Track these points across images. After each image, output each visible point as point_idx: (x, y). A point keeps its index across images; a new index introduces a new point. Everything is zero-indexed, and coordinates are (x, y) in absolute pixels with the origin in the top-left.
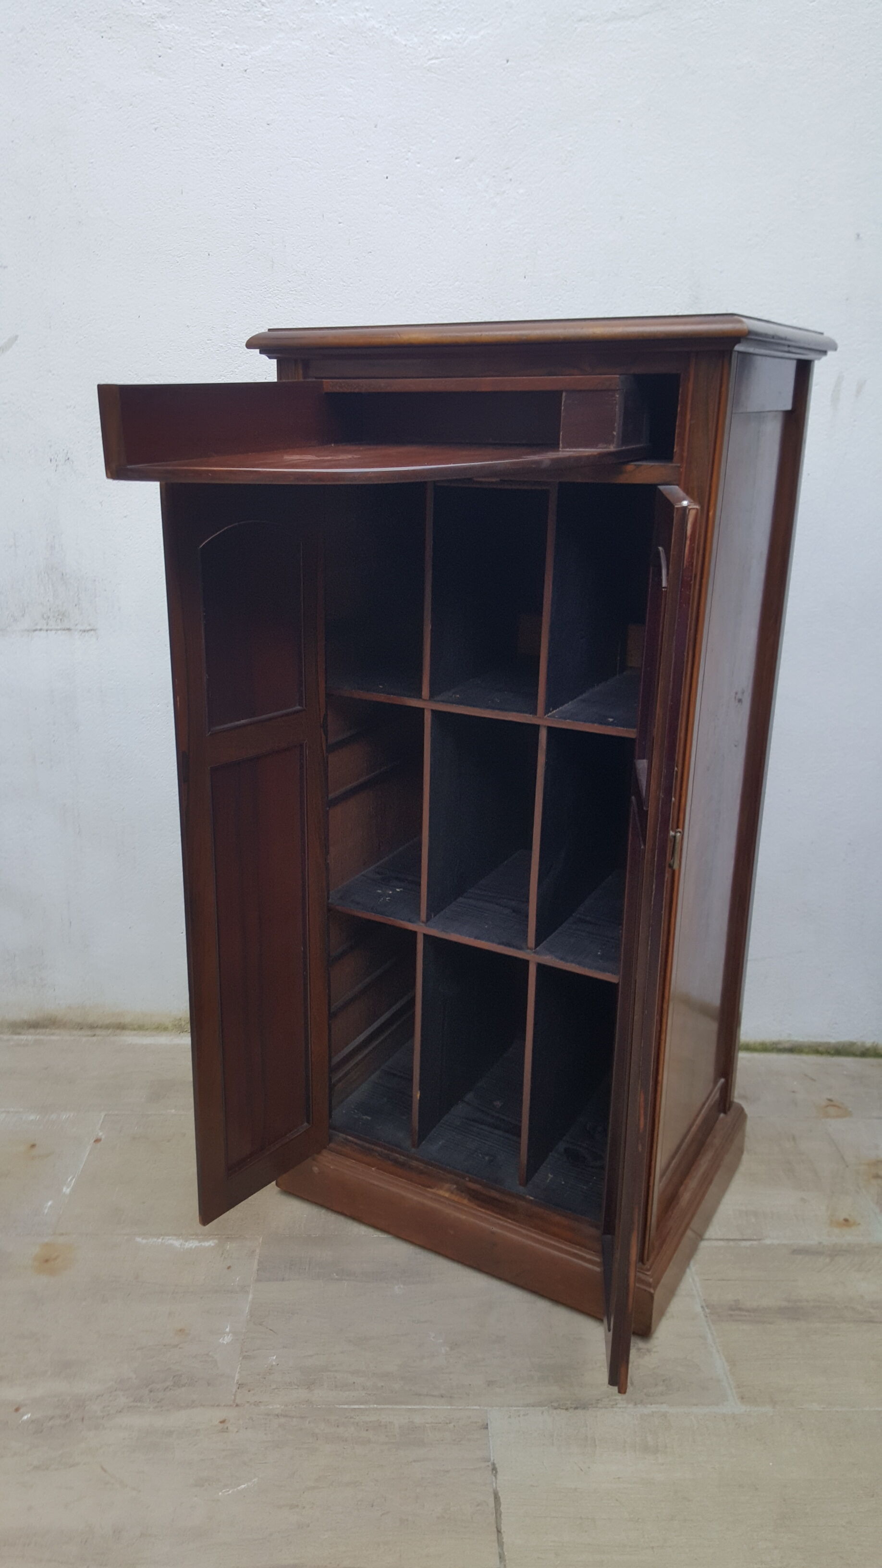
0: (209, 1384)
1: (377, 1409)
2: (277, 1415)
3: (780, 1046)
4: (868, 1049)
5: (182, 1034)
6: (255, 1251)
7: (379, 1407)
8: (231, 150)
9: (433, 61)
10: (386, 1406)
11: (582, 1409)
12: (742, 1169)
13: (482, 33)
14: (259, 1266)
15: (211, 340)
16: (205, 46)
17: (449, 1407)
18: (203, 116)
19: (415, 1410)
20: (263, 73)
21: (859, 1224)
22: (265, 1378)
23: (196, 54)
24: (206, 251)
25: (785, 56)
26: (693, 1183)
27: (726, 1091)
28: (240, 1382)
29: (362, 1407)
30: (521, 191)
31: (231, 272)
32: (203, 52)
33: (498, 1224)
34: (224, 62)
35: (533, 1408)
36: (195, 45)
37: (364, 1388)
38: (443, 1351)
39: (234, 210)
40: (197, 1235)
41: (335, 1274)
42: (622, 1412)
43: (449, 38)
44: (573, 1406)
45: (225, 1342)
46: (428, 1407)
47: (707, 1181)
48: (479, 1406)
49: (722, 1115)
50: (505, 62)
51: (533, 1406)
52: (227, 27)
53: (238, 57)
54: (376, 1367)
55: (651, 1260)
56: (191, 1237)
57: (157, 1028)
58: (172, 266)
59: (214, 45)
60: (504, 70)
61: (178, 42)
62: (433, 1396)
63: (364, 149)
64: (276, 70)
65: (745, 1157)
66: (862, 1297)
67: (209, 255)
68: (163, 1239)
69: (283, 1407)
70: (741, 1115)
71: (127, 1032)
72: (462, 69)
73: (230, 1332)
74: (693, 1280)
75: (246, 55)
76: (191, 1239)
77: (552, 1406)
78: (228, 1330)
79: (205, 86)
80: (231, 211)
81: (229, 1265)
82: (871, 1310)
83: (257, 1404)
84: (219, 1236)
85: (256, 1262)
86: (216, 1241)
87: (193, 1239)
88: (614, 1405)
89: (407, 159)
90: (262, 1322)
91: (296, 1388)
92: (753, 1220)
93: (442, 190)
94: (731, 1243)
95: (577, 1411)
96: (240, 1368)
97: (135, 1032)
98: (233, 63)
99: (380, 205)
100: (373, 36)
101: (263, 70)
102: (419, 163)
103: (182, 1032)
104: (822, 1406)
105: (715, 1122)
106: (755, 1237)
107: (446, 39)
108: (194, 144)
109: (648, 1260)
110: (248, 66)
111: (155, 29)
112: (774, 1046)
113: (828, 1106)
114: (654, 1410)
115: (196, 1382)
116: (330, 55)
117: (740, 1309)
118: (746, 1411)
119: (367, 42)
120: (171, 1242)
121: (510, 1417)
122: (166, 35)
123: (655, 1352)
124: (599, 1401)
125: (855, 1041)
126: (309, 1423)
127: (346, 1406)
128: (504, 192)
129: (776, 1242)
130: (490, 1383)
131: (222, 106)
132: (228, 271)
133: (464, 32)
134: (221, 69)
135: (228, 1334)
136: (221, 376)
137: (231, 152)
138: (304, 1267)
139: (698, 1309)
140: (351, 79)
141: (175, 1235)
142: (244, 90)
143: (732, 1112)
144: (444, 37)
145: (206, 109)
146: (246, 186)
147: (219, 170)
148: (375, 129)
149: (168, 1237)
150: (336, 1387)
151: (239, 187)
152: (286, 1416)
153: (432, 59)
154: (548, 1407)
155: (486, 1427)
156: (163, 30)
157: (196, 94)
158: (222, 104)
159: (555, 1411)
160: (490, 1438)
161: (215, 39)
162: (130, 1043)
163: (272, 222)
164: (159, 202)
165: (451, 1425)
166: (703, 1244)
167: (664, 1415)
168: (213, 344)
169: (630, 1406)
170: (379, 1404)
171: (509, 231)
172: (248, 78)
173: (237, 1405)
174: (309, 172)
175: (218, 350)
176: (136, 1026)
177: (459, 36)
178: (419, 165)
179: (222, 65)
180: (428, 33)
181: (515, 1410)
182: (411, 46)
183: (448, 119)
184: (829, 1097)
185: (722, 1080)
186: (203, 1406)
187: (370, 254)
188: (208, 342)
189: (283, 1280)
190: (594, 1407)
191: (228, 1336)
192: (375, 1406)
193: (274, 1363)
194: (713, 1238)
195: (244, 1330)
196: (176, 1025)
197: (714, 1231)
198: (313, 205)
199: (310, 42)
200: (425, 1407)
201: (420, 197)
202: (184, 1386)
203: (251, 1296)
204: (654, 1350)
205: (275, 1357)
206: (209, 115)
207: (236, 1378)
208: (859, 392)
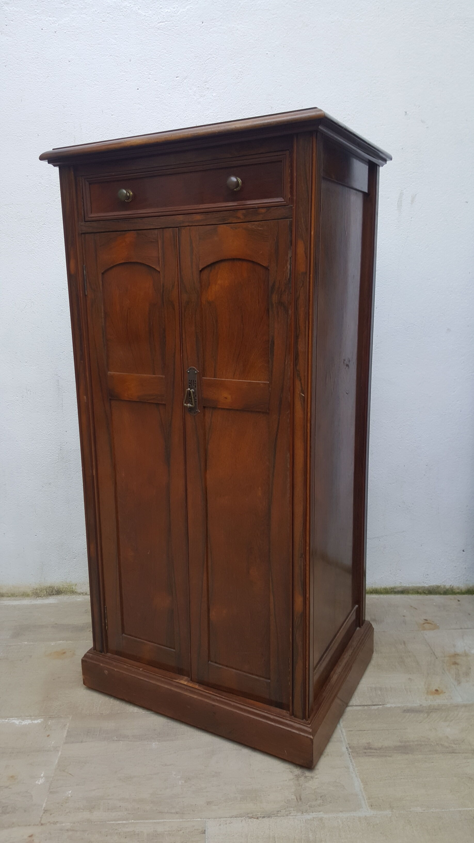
0: (25, 811)
1: (133, 823)
2: (67, 830)
3: (396, 590)
4: (447, 590)
5: (38, 598)
6: (66, 725)
7: (135, 822)
8: (49, 77)
9: (161, 24)
10: (139, 821)
11: (268, 818)
12: (373, 662)
13: (187, 8)
14: (67, 734)
15: (41, 183)
16: (32, 19)
17: (181, 820)
18: (32, 58)
19: (159, 823)
20: (65, 33)
21: (445, 692)
22: (62, 806)
23: (27, 24)
24: (37, 133)
25: (358, 15)
26: (339, 670)
27: (360, 613)
28: (46, 809)
29: (124, 822)
30: (214, 94)
31: (51, 144)
32: (31, 22)
33: (217, 700)
34: (43, 27)
35: (236, 818)
36: (26, 18)
37: (126, 810)
38: (180, 783)
39: (51, 109)
40: (31, 716)
41: (115, 737)
42: (293, 818)
43: (169, 11)
44: (262, 816)
45: (39, 783)
46: (168, 821)
47: (348, 668)
48: (201, 818)
49: (358, 628)
50: (202, 23)
51: (236, 817)
52: (44, 8)
53: (51, 24)
54: (135, 795)
55: (311, 717)
56: (27, 718)
57: (23, 595)
58: (17, 142)
59: (37, 18)
60: (201, 28)
61: (16, 17)
62: (171, 813)
63: (124, 74)
64: (73, 31)
65: (375, 655)
66: (447, 737)
67: (38, 135)
68: (9, 720)
69: (72, 824)
70: (370, 629)
71: (5, 598)
72: (177, 28)
73: (43, 777)
74: (342, 731)
75: (56, 23)
76: (26, 719)
77: (248, 816)
78: (42, 775)
79: (33, 41)
80: (50, 110)
81: (48, 734)
82: (454, 746)
83: (55, 823)
84: (45, 716)
85: (66, 731)
86: (42, 720)
87: (28, 719)
88: (288, 814)
89: (149, 78)
90: (65, 769)
91: (82, 812)
92: (379, 692)
93: (169, 95)
94: (366, 707)
95: (264, 819)
96: (47, 800)
97: (9, 598)
98: (48, 28)
99: (135, 104)
100: (126, 11)
101: (65, 32)
102: (156, 80)
103: (38, 597)
104: (423, 809)
105: (354, 633)
106: (380, 703)
107: (168, 11)
108: (28, 73)
109: (309, 717)
110: (56, 29)
111: (3, 10)
112: (392, 590)
113: (424, 624)
114: (314, 816)
115: (17, 810)
116: (103, 22)
117: (371, 748)
118: (374, 814)
119: (123, 14)
120: (14, 721)
121: (220, 825)
122: (9, 13)
123: (316, 778)
124: (279, 812)
125: (439, 585)
126: (88, 834)
127: (113, 822)
128: (205, 95)
129: (393, 705)
130: (209, 803)
131: (43, 52)
132: (49, 144)
133: (178, 7)
134: (41, 31)
135: (42, 778)
136: (48, 203)
137: (49, 78)
138: (96, 734)
139: (344, 749)
140: (115, 35)
141: (16, 717)
142: (55, 43)
143: (364, 626)
144: (167, 10)
145: (34, 54)
146: (58, 96)
147: (42, 88)
148: (130, 62)
149: (12, 719)
150: (108, 809)
151: (54, 97)
152: (73, 830)
153: (160, 22)
154: (246, 817)
155: (204, 832)
156: (7, 10)
157: (28, 45)
158: (43, 51)
159: (250, 820)
160: (206, 840)
161: (37, 15)
162: (5, 604)
163: (73, 116)
164: (9, 106)
165: (181, 832)
166: (349, 709)
167: (321, 819)
168: (42, 185)
169: (299, 814)
170: (135, 820)
171: (209, 117)
172: (57, 36)
173: (42, 824)
174: (94, 87)
175: (45, 189)
176: (10, 595)
177: (175, 9)
178: (156, 82)
179: (42, 29)
180: (157, 8)
181: (224, 820)
182: (148, 16)
183: (171, 56)
184: (425, 618)
185: (357, 606)
186: (19, 826)
187: (130, 132)
188: (39, 184)
189: (82, 742)
190: (275, 816)
191: (42, 779)
192: (133, 821)
193: (69, 796)
194: (355, 705)
195: (53, 775)
196: (34, 593)
197: (356, 700)
198: (96, 105)
199: (91, 15)
200: (165, 820)
201: (157, 99)
202: (8, 813)
203: (60, 753)
204: (316, 777)
205: (70, 792)
206: (36, 57)
207: (44, 806)
208: (412, 201)
